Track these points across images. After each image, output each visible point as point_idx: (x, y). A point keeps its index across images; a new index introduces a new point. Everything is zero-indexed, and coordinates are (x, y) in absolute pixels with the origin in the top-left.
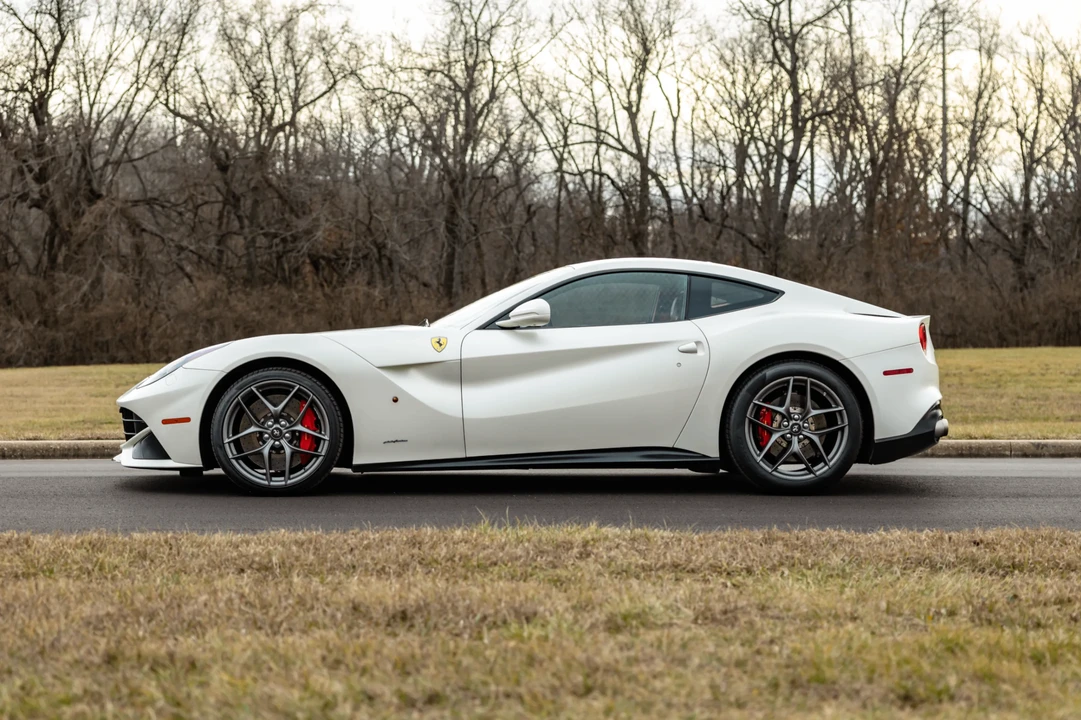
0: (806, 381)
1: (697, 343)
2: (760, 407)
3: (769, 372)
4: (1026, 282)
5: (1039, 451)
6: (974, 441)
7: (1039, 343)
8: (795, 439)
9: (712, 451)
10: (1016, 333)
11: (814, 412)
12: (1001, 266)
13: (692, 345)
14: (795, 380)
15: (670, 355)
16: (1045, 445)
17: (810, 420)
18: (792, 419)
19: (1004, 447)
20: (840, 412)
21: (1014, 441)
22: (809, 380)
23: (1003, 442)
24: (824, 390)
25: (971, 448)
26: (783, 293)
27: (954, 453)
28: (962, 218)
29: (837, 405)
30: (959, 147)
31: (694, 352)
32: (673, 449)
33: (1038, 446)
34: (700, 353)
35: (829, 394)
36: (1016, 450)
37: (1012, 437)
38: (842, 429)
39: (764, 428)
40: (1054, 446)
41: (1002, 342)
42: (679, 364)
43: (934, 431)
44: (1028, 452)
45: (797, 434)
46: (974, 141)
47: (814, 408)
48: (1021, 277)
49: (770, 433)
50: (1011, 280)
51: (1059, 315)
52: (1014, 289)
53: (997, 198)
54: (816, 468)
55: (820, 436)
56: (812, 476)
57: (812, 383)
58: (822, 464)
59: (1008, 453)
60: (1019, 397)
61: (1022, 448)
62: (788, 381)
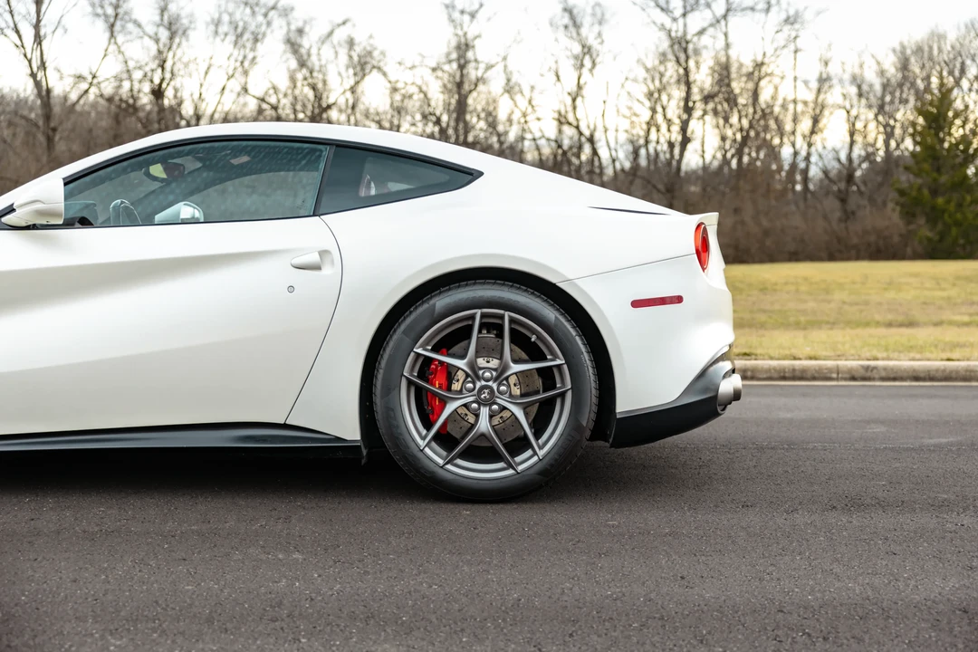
0: (502, 317)
1: (323, 253)
2: (428, 360)
3: (441, 302)
4: (848, 216)
5: (869, 374)
6: (797, 363)
7: (858, 258)
8: (484, 412)
9: (350, 430)
10: (840, 251)
11: (516, 368)
12: (832, 204)
13: (313, 258)
14: (483, 316)
15: (275, 274)
16: (875, 368)
17: (513, 380)
18: (479, 378)
19: (830, 370)
20: (559, 367)
21: (842, 363)
22: (507, 315)
23: (830, 363)
24: (534, 332)
25: (794, 370)
26: (481, 174)
27: (776, 375)
28: (805, 172)
29: (556, 357)
30: (805, 125)
31: (316, 267)
32: (285, 426)
33: (867, 368)
34: (327, 271)
35: (539, 337)
36: (843, 372)
37: (839, 357)
38: (563, 395)
39: (435, 395)
40: (885, 369)
41: (832, 257)
42: (291, 289)
43: (715, 397)
44: (857, 375)
45: (489, 402)
46: (816, 120)
47: (516, 361)
48: (845, 211)
49: (444, 403)
50: (838, 214)
51: (872, 238)
52: (840, 220)
53: (829, 156)
54: (518, 459)
55: (525, 407)
56: (511, 472)
57: (512, 321)
58: (529, 452)
59: (834, 376)
60: (844, 303)
61: (850, 370)
62: (472, 317)
